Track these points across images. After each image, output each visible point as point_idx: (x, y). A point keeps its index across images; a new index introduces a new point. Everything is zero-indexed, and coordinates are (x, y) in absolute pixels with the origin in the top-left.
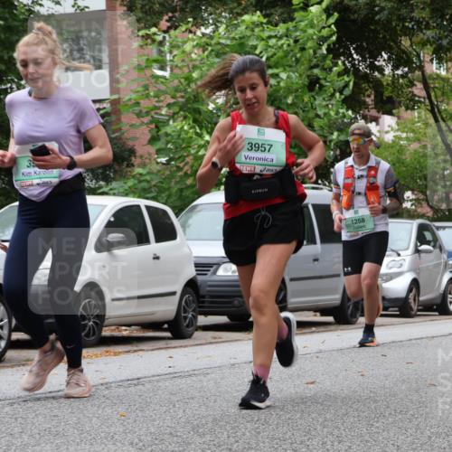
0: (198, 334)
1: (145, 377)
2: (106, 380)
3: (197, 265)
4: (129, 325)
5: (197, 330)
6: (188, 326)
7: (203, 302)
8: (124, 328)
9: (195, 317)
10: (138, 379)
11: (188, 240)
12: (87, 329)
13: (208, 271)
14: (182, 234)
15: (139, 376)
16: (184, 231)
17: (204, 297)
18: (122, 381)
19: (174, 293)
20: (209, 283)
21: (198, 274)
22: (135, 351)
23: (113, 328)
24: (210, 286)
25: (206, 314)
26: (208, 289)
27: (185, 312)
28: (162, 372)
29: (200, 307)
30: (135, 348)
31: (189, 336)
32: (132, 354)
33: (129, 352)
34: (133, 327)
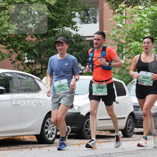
0: (134, 136)
1: (113, 153)
2: (97, 154)
3: (134, 107)
4: (105, 131)
5: (134, 134)
6: (130, 132)
7: (137, 122)
8: (103, 132)
9: (133, 129)
10: (110, 154)
11: (131, 96)
12: (88, 131)
13: (139, 109)
14: (129, 93)
15: (110, 152)
16: (129, 92)
17: (137, 120)
18: (103, 154)
19: (124, 118)
20: (139, 114)
21: (135, 110)
22: (108, 142)
23: (98, 131)
24: (140, 116)
25: (138, 127)
26: (139, 117)
27: (129, 126)
28: (120, 152)
29: (135, 124)
30: (108, 141)
31: (130, 137)
32: (107, 143)
33: (105, 142)
34: (107, 132)
